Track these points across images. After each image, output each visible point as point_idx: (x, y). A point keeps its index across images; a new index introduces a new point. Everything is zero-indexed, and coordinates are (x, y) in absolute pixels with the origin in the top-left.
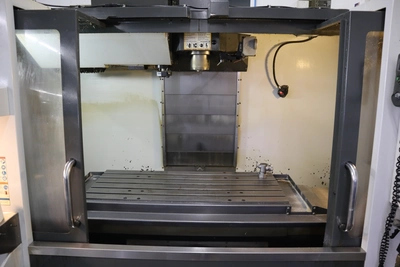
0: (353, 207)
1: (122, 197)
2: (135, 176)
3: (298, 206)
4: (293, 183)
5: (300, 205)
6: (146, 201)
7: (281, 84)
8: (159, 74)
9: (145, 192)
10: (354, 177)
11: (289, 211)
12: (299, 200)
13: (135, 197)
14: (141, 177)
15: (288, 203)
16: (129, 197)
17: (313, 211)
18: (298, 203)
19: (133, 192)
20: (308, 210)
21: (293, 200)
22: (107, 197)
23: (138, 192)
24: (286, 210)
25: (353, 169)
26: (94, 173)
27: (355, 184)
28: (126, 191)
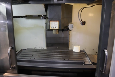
0: (106, 65)
1: (30, 58)
2: (35, 51)
3: (87, 62)
4: (86, 54)
5: (88, 61)
6: (37, 59)
7: (83, 21)
8: (41, 18)
9: (37, 56)
10: (106, 54)
11: (84, 64)
12: (88, 59)
13: (34, 58)
14: (37, 51)
15: (84, 61)
16: (32, 58)
17: (92, 64)
18: (87, 61)
19: (34, 56)
20: (91, 63)
21: (85, 60)
22: (25, 58)
23: (35, 56)
24: (83, 63)
25: (106, 51)
26: (23, 49)
27: (107, 56)
28: (31, 56)
